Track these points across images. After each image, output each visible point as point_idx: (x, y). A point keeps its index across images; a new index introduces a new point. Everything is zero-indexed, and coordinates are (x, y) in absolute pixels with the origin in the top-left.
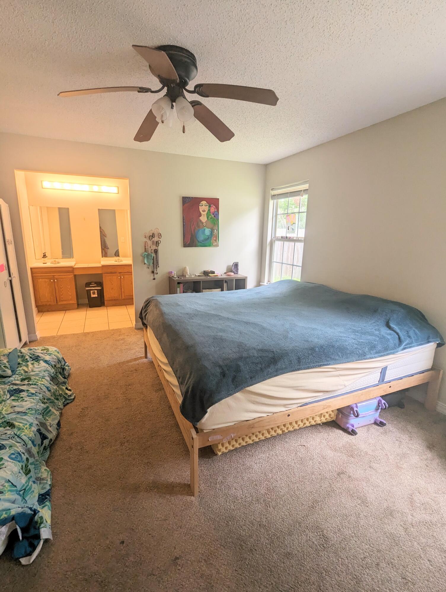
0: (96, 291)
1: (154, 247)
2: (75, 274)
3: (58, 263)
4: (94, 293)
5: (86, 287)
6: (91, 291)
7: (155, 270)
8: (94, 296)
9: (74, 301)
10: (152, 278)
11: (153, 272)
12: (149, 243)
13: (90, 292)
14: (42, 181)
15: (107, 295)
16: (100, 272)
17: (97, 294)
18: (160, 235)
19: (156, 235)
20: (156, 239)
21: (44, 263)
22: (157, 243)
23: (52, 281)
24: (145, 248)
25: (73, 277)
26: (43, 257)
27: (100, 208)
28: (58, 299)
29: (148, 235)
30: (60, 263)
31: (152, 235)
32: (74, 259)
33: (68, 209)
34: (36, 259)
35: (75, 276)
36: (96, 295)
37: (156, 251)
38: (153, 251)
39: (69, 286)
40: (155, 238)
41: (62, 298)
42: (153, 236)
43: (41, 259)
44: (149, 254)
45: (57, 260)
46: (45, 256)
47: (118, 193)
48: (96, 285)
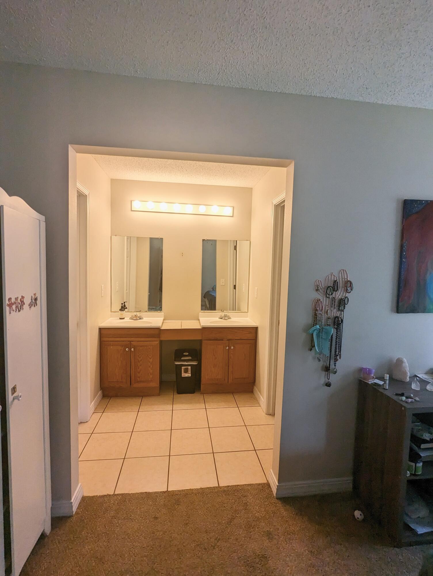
0: (189, 367)
1: (334, 313)
2: (162, 339)
3: (140, 319)
4: (186, 371)
5: (175, 361)
6: (183, 368)
7: (332, 362)
8: (187, 375)
9: (155, 384)
10: (323, 380)
11: (327, 369)
12: (325, 302)
13: (181, 368)
14: (131, 201)
15: (206, 376)
16: (199, 338)
17: (190, 372)
18: (348, 285)
19: (341, 284)
20: (339, 295)
21: (120, 319)
22: (342, 303)
23: (127, 349)
24: (316, 315)
25: (159, 345)
26: (120, 310)
27: (205, 238)
28: (133, 378)
29: (323, 285)
30: (142, 319)
31: (332, 285)
32: (162, 314)
33: (162, 239)
34: (111, 311)
35: (161, 342)
36: (189, 375)
37: (338, 323)
38: (330, 322)
39: (150, 359)
40: (338, 293)
41: (139, 377)
42: (334, 287)
43: (118, 312)
44: (322, 328)
45: (138, 314)
46: (123, 308)
47: (233, 216)
48: (191, 358)
